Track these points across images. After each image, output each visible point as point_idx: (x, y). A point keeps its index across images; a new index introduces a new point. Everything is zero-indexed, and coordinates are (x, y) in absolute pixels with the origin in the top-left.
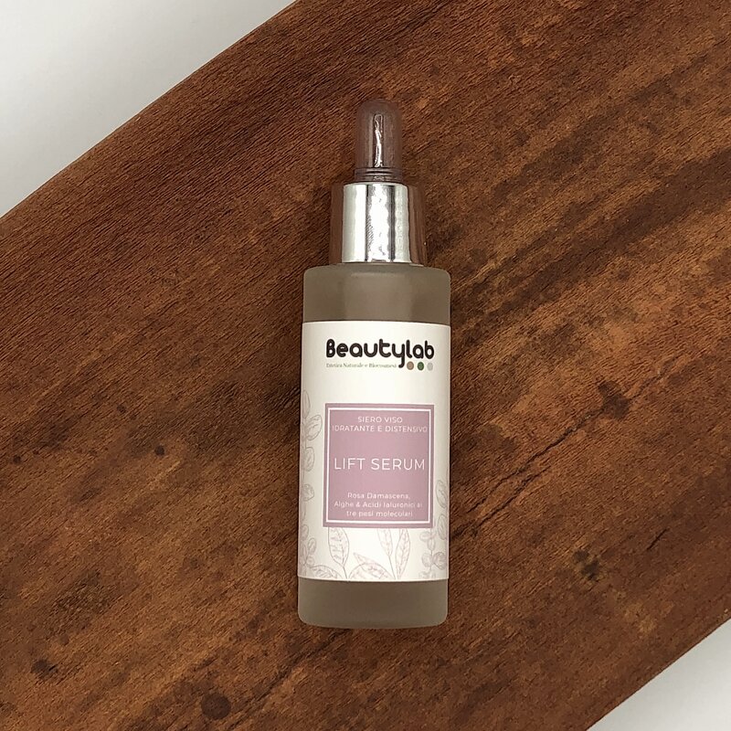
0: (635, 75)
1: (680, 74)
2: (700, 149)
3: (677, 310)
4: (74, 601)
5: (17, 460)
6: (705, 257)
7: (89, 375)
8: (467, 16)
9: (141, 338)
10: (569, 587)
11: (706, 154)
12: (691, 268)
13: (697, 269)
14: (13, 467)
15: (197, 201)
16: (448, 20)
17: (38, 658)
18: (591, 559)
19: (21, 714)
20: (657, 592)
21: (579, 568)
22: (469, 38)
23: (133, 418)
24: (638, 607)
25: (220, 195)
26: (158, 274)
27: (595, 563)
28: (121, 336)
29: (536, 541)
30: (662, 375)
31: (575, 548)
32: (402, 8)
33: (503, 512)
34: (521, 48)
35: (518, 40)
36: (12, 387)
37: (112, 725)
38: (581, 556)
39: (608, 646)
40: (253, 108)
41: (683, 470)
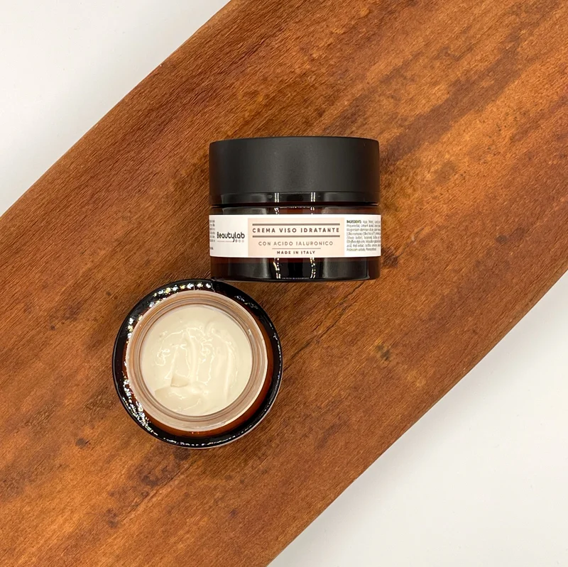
0: (381, 67)
1: (406, 64)
2: (423, 107)
3: (420, 202)
4: (94, 404)
5: (53, 328)
6: (432, 169)
7: (87, 276)
8: (279, 44)
9: (114, 252)
10: (375, 366)
11: (427, 109)
12: (425, 177)
13: (428, 176)
14: (51, 333)
15: (137, 170)
16: (269, 48)
17: (78, 438)
18: (385, 349)
19: (72, 469)
20: (425, 363)
21: (379, 355)
22: (282, 57)
23: (116, 298)
24: (414, 372)
25: (150, 165)
26: (120, 214)
27: (388, 351)
28: (103, 252)
29: (353, 342)
30: (416, 240)
31: (376, 344)
32: (241, 44)
33: (333, 329)
34: (313, 60)
35: (311, 55)
36: (44, 287)
37: (124, 470)
38: (379, 348)
39: (400, 396)
40: (163, 112)
41: (433, 293)
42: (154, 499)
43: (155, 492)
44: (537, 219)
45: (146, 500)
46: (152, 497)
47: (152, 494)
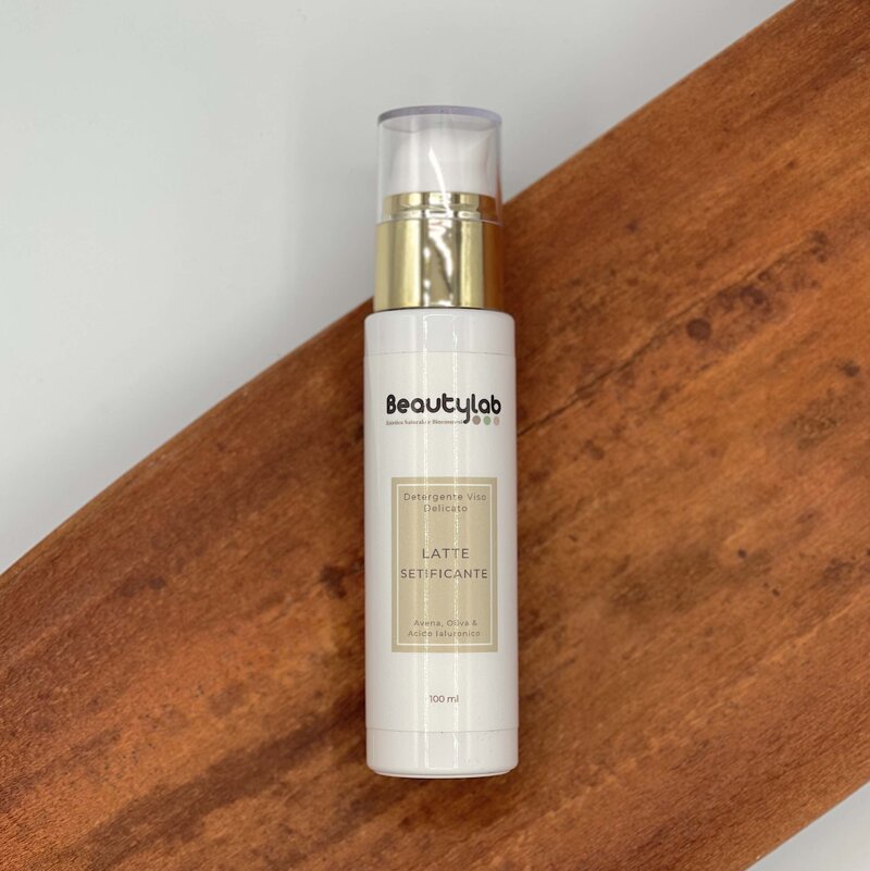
42: (751, 266)
43: (749, 279)
44: (99, 606)
45: (764, 267)
46: (754, 271)
47: (754, 276)
